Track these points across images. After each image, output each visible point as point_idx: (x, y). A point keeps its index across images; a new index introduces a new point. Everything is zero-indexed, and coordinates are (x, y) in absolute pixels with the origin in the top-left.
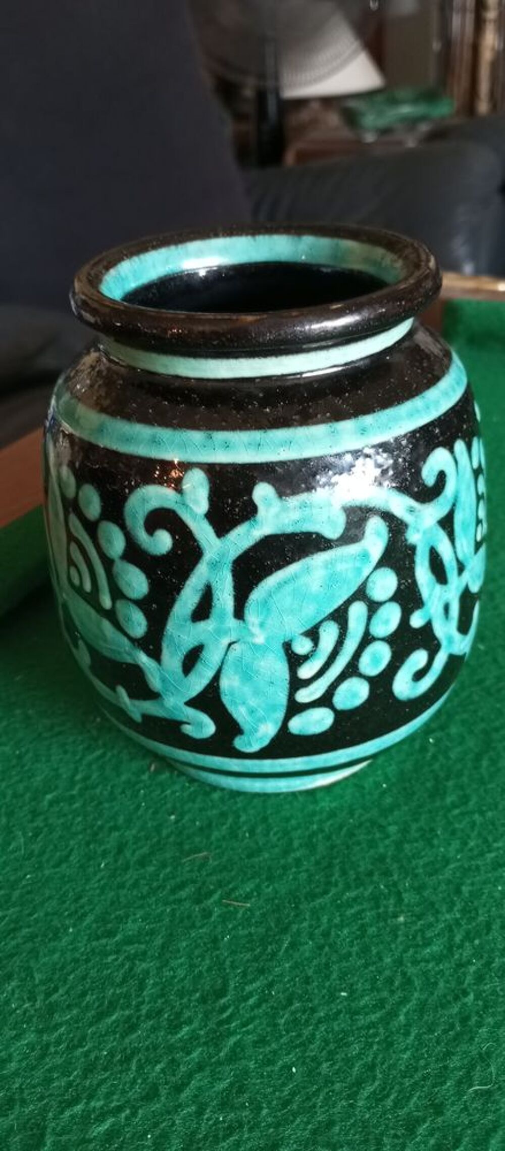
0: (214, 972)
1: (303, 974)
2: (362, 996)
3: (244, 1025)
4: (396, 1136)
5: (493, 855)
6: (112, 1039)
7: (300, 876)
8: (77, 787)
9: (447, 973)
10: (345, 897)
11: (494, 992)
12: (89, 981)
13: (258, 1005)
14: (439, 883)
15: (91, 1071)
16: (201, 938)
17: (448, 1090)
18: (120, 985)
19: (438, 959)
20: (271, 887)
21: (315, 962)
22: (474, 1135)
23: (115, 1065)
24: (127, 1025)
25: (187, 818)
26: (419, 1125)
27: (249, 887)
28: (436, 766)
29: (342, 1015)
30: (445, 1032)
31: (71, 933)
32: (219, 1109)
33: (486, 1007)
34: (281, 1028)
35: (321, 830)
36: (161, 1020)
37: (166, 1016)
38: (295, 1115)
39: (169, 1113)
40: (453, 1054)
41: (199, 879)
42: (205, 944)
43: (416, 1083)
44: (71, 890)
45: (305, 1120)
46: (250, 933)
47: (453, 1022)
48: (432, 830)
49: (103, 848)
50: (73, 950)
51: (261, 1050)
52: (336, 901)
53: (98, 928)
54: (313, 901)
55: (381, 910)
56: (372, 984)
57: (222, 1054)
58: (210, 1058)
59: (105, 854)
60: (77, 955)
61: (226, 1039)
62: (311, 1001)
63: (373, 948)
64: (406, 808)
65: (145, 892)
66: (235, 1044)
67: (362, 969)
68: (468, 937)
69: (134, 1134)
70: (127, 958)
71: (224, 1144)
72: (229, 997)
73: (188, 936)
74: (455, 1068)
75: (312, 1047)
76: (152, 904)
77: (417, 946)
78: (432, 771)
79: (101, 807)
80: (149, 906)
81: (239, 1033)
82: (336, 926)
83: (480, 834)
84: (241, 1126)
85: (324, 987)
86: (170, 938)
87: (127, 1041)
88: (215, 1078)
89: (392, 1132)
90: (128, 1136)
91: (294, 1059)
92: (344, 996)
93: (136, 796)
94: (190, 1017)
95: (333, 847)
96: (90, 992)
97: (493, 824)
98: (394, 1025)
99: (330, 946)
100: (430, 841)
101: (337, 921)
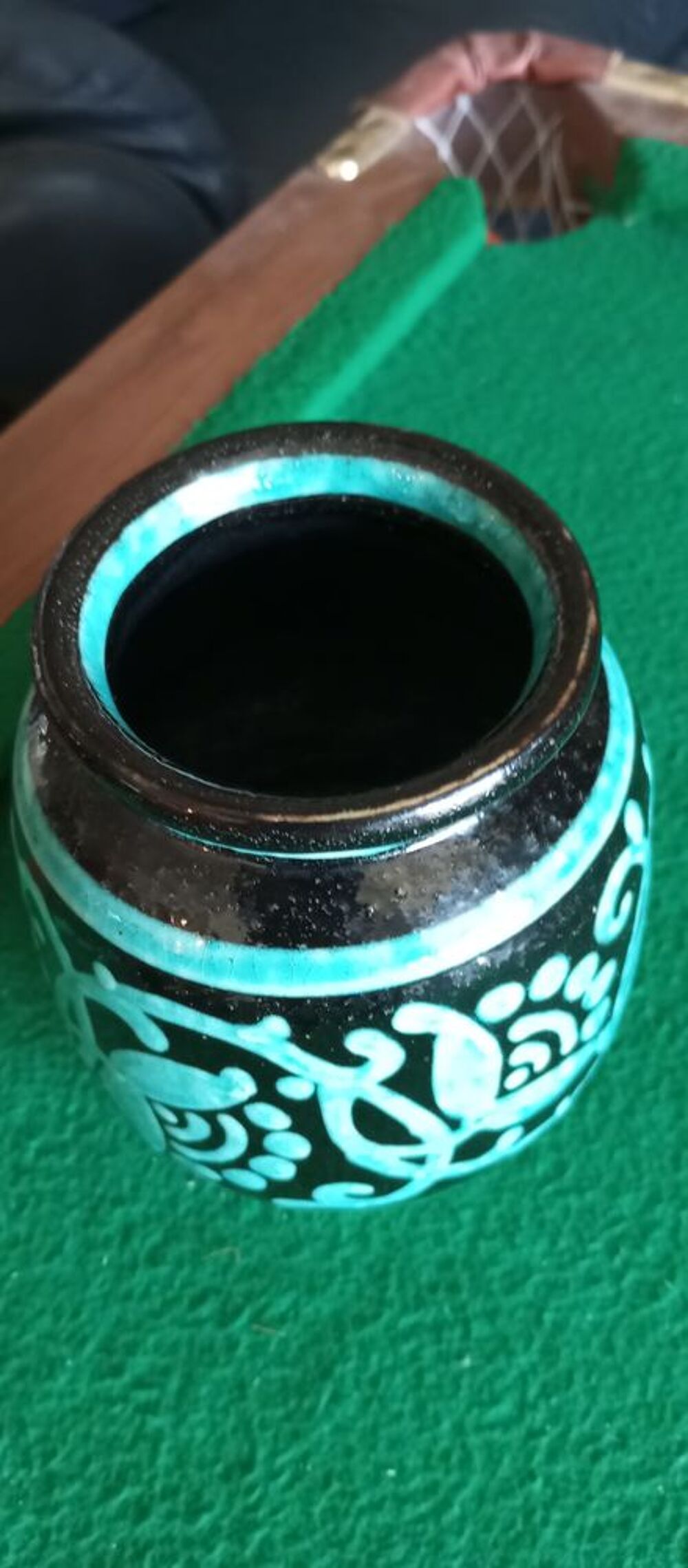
0: (239, 1435)
1: (345, 1442)
2: (412, 1476)
3: (273, 1513)
5: (587, 1263)
6: (121, 1527)
7: (347, 1288)
8: (70, 1127)
9: (515, 1446)
10: (401, 1325)
11: (566, 1476)
12: (92, 1441)
14: (517, 1306)
16: (225, 1381)
18: (130, 1449)
19: (505, 1425)
20: (311, 1305)
21: (360, 1424)
24: (137, 1509)
27: (284, 1303)
29: (387, 1504)
30: (505, 1530)
31: (70, 1368)
33: (555, 1497)
34: (316, 1518)
36: (177, 1503)
37: (183, 1496)
41: (224, 1287)
42: (230, 1391)
44: (67, 1300)
46: (284, 1376)
47: (515, 1518)
48: (516, 1219)
49: (104, 1232)
50: (71, 1394)
52: (390, 1331)
53: (103, 1360)
54: (362, 1328)
55: (444, 1346)
56: (425, 1460)
59: (107, 1243)
60: (78, 1402)
61: (252, 1532)
62: (353, 1482)
63: (430, 1405)
65: (157, 1306)
66: (264, 1539)
67: (415, 1436)
68: (545, 1393)
70: (137, 1409)
72: (257, 1473)
73: (209, 1377)
77: (483, 1402)
79: (101, 1163)
80: (163, 1328)
81: (267, 1526)
82: (388, 1370)
83: (574, 1229)
85: (368, 1463)
86: (189, 1380)
87: (139, 1530)
92: (391, 1475)
94: (210, 1500)
96: (94, 1458)
98: (447, 1519)
99: (379, 1400)
100: (510, 1237)
101: (389, 1362)
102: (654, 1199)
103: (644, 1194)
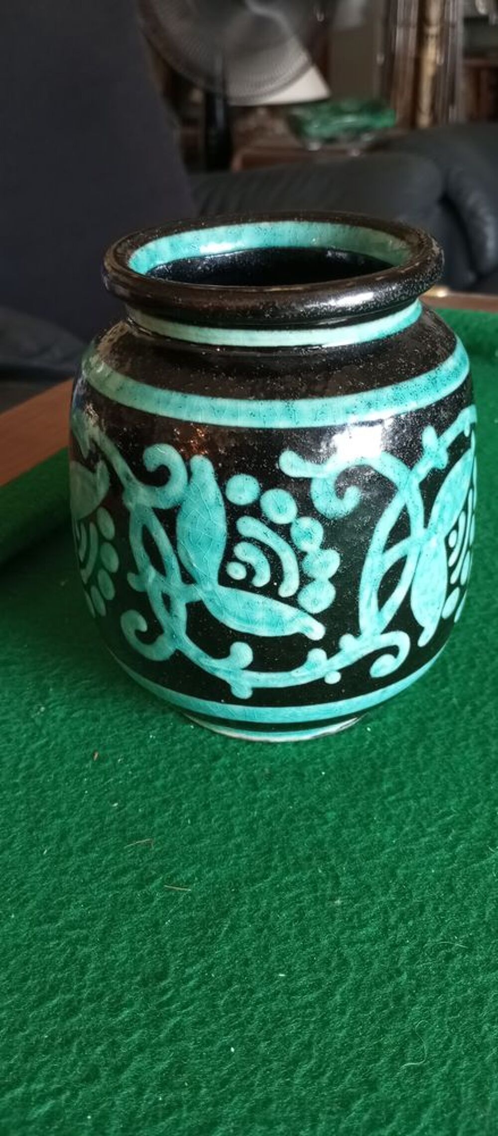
0: (155, 956)
1: (242, 957)
2: (300, 977)
3: (184, 1007)
4: (331, 1113)
5: (427, 839)
6: (52, 1022)
7: (239, 861)
8: (21, 775)
9: (382, 954)
10: (284, 881)
11: (426, 971)
12: (31, 966)
13: (198, 987)
14: (375, 867)
15: (32, 1054)
16: (142, 922)
17: (381, 1066)
18: (62, 970)
19: (373, 940)
20: (212, 872)
21: (254, 945)
22: (406, 1109)
23: (56, 1048)
24: (68, 1009)
25: (129, 805)
26: (354, 1101)
27: (190, 872)
28: (374, 754)
29: (279, 996)
30: (379, 1010)
31: (13, 919)
32: (158, 1090)
33: (418, 986)
34: (220, 1009)
35: (261, 817)
36: (102, 1003)
37: (107, 999)
38: (233, 1094)
39: (109, 1094)
40: (387, 1032)
41: (141, 865)
42: (146, 928)
43: (351, 1061)
44: (13, 877)
45: (243, 1098)
46: (191, 917)
47: (387, 1000)
48: (369, 816)
49: (46, 835)
50: (13, 936)
51: (200, 1031)
52: (276, 885)
53: (41, 914)
54: (253, 885)
55: (318, 894)
56: (310, 965)
57: (161, 1036)
58: (150, 1039)
59: (47, 841)
60: (19, 941)
61: (166, 1020)
62: (250, 982)
63: (310, 930)
64: (345, 795)
65: (87, 878)
66: (175, 1025)
67: (299, 950)
68: (402, 918)
69: (74, 1115)
70: (69, 943)
71: (163, 1123)
72: (169, 980)
73: (129, 920)
74: (388, 1046)
75: (250, 1027)
76: (94, 890)
77: (353, 927)
78: (369, 759)
79: (44, 795)
80: (91, 891)
81: (179, 1015)
82: (275, 909)
83: (414, 820)
84: (180, 1105)
85: (262, 969)
86: (112, 922)
87: (68, 1024)
88: (155, 1061)
89: (328, 1108)
90: (68, 1117)
91: (233, 1039)
92: (282, 977)
93: (80, 784)
94: (130, 1000)
95: (272, 833)
96: (31, 977)
97: (427, 810)
98: (330, 1004)
99: (270, 929)
100: (366, 826)
101: (276, 904)
102: (473, 802)
103: (464, 799)
